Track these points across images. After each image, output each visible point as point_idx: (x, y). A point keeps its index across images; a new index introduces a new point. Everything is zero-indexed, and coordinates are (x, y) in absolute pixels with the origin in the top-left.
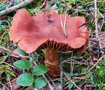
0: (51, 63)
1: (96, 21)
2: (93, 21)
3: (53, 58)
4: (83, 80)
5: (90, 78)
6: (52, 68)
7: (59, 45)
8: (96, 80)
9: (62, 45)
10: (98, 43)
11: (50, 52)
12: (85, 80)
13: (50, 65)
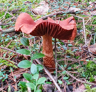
0: (47, 55)
1: (85, 37)
2: (83, 39)
3: (49, 49)
4: (76, 74)
5: (81, 72)
6: (48, 60)
7: (52, 26)
8: (87, 74)
9: (54, 26)
10: (87, 49)
11: (47, 44)
12: (77, 74)
13: (47, 57)
